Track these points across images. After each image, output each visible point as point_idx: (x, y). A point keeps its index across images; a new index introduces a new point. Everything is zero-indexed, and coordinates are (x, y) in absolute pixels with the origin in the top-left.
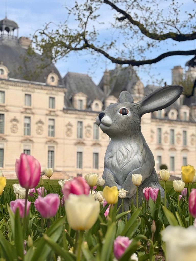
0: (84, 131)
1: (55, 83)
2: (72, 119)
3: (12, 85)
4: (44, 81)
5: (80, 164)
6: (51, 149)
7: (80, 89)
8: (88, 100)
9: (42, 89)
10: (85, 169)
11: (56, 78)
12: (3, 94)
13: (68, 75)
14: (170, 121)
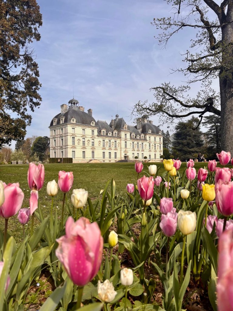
0: (105, 144)
1: (94, 125)
2: (101, 139)
3: (78, 126)
4: (90, 124)
5: (104, 157)
6: (93, 151)
7: (103, 128)
8: (106, 132)
9: (89, 127)
10: (106, 159)
11: (94, 123)
12: (74, 130)
13: (98, 121)
14: (137, 140)
